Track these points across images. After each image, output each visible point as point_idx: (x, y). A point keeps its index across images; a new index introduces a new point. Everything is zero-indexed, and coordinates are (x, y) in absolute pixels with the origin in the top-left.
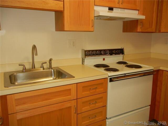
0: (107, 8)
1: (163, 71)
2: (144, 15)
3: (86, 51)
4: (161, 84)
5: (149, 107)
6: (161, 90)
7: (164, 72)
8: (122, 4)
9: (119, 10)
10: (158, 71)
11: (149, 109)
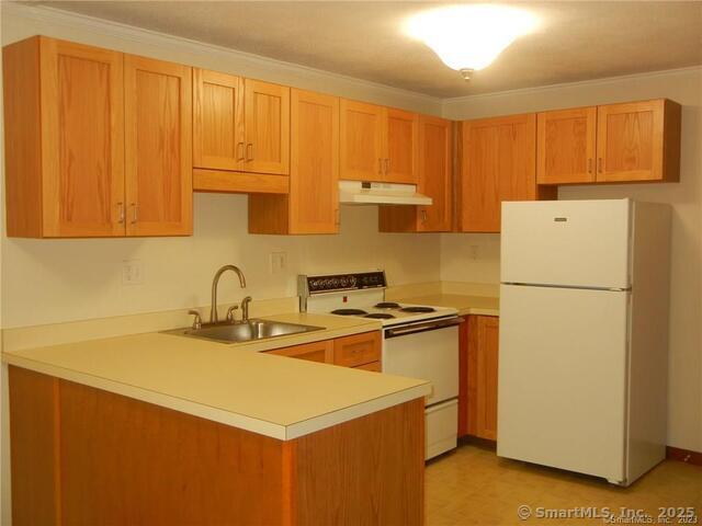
0: (360, 184)
1: (476, 316)
2: (430, 197)
3: (309, 279)
4: (476, 346)
5: (457, 401)
6: (475, 361)
7: (479, 318)
8: (386, 173)
9: (381, 188)
10: (467, 317)
11: (457, 406)
